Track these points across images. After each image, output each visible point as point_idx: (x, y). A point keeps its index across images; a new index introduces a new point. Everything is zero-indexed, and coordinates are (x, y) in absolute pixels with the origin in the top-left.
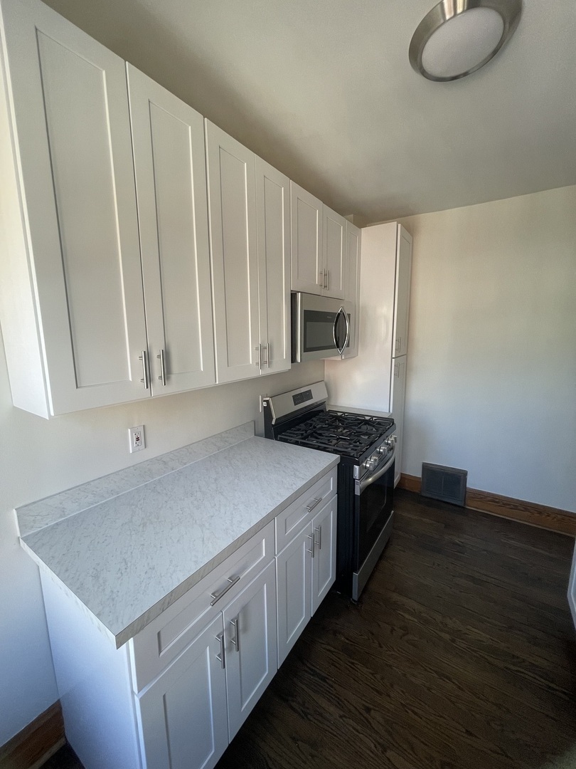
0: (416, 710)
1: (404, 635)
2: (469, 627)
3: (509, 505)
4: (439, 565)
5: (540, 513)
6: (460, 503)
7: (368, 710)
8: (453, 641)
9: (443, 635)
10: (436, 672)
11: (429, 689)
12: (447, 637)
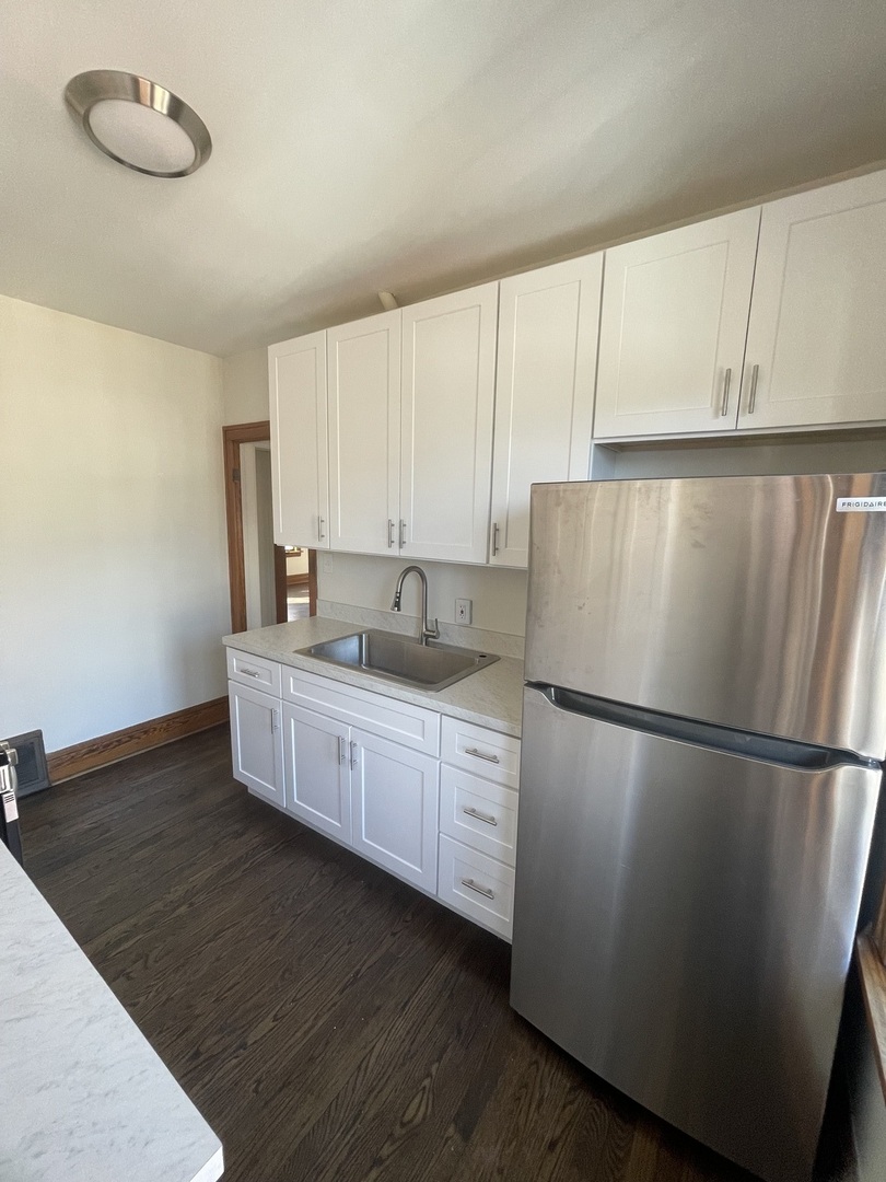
0: (228, 986)
1: (146, 962)
2: (191, 879)
3: (112, 743)
4: (97, 867)
5: (145, 732)
6: (45, 785)
7: (197, 1054)
8: (191, 905)
9: (178, 912)
10: (207, 942)
11: (218, 960)
12: (183, 909)
